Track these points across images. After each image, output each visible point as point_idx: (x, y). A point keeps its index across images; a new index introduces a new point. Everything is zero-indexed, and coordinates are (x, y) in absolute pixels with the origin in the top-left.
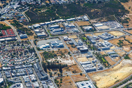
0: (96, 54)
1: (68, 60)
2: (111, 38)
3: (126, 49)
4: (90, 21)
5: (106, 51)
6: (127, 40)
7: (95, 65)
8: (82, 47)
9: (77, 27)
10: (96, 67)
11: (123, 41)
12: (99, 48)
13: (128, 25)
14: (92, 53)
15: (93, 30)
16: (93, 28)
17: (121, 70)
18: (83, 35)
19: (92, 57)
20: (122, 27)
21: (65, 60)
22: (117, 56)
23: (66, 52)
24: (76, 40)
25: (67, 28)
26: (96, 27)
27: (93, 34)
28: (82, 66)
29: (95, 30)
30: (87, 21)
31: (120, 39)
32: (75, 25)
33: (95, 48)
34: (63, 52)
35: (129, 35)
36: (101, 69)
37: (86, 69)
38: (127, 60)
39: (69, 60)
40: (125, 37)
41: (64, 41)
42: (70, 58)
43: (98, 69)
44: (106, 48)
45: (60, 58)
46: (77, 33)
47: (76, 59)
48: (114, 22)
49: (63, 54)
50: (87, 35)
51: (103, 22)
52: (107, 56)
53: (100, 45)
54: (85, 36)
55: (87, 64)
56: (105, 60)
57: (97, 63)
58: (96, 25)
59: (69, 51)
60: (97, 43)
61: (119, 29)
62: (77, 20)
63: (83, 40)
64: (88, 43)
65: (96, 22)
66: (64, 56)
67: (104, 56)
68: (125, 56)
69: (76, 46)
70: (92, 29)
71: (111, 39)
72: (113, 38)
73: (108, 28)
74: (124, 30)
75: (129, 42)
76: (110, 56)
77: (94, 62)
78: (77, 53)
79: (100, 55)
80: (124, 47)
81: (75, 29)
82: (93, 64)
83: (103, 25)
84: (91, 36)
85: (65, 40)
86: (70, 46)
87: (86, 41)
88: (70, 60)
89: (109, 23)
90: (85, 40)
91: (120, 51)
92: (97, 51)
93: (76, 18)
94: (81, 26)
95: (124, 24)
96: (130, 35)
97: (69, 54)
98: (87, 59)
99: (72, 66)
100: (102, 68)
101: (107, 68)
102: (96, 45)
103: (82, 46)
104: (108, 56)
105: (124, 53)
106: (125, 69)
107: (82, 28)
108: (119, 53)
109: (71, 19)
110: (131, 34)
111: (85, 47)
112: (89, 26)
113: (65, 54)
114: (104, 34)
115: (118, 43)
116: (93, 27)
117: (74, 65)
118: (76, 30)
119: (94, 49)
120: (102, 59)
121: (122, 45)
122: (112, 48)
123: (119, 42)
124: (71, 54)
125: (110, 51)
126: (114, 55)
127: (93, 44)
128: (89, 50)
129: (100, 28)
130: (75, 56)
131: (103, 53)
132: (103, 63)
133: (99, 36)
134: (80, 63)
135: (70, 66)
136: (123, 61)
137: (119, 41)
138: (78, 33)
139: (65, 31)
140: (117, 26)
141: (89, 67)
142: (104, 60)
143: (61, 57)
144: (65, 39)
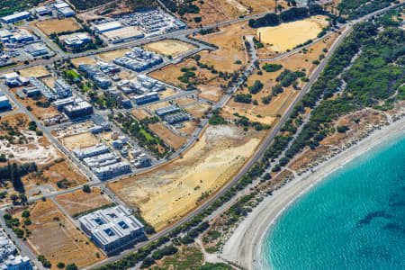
0: (120, 119)
1: (33, 147)
2: (155, 65)
3: (210, 92)
4: (78, 16)
5: (147, 106)
6: (206, 67)
7: (125, 155)
8: (72, 103)
9: (39, 38)
10: (129, 159)
11: (194, 69)
12: (126, 99)
13: (198, 20)
14: (107, 118)
15: (95, 44)
16: (94, 39)
17: (208, 159)
18: (66, 64)
19: (108, 130)
20: (183, 28)
21: (23, 150)
22: (188, 120)
23: (21, 123)
24: (45, 80)
25: (7, 46)
26: (101, 33)
27: (98, 56)
28: (84, 163)
29: (100, 43)
30: (69, 16)
31: (183, 65)
32: (33, 33)
33: (112, 102)
34: (13, 123)
35: (210, 51)
36: (146, 163)
37: (98, 171)
38: (219, 126)
39: (37, 148)
40: (198, 58)
41: (7, 88)
42: (39, 141)
43: (138, 167)
44: (147, 97)
45: (8, 146)
46: (43, 58)
47: (59, 144)
48: (156, 14)
49: (13, 132)
50: (78, 62)
51: (121, 15)
52: (155, 120)
53: (125, 89)
54: (72, 66)
55: (97, 154)
56: (152, 134)
57: (129, 147)
58: (101, 27)
59: (30, 120)
60: (114, 83)
61: (174, 34)
62: (37, 18)
63: (71, 80)
64: (85, 87)
65: (97, 17)
66: (17, 138)
67: (146, 122)
68: (210, 115)
69: (52, 100)
70: (91, 41)
71: (158, 66)
72: (162, 65)
73: (140, 33)
74: (191, 36)
75: (214, 72)
76: (165, 122)
77: (118, 147)
78: (58, 122)
79: (133, 120)
80: (200, 87)
81: (38, 47)
82: (116, 152)
83: (124, 25)
84: (90, 62)
85: (11, 86)
86: (31, 102)
87: (78, 82)
88: (41, 148)
89: (139, 17)
90: (76, 79)
91: (192, 101)
92: (120, 108)
93: (32, 10)
94: (53, 36)
95: (185, 16)
96: (211, 48)
97: (35, 130)
98: (95, 139)
99: (52, 165)
100: (147, 161)
101: (163, 161)
102: (113, 89)
103: (70, 99)
104: (158, 121)
105: (206, 107)
106: (218, 156)
107: (57, 42)
108: (191, 107)
109: (17, 15)
110: (213, 46)
111: (80, 99)
112: (77, 31)
113: (21, 131)
114: (131, 52)
115: (180, 78)
116: (91, 33)
117: (56, 161)
118: (39, 49)
119: (109, 105)
120: (143, 131)
121: (195, 84)
122: (166, 94)
123: (182, 74)
124: (39, 129)
125: (161, 107)
126: (178, 116)
127: (102, 88)
128: (94, 108)
129: (115, 36)
130: (54, 133)
131: (140, 113)
132: (148, 145)
133: (118, 61)
134: (75, 154)
135: (47, 168)
136: (208, 131)
137: (183, 70)
138: (48, 58)
139: (5, 56)
140: (166, 25)
141: (108, 162)
142: (148, 137)
143: (10, 140)
144: (12, 82)
